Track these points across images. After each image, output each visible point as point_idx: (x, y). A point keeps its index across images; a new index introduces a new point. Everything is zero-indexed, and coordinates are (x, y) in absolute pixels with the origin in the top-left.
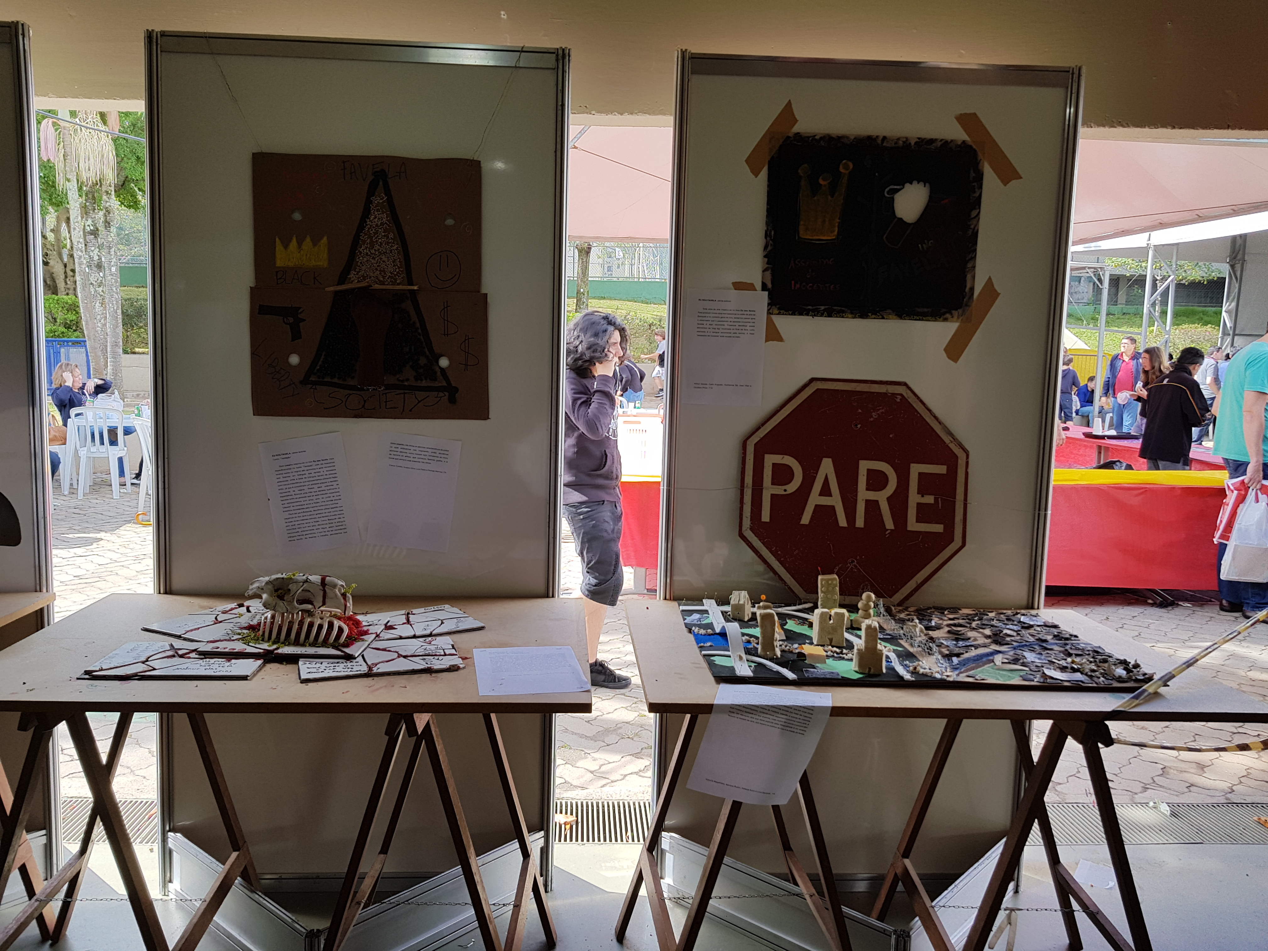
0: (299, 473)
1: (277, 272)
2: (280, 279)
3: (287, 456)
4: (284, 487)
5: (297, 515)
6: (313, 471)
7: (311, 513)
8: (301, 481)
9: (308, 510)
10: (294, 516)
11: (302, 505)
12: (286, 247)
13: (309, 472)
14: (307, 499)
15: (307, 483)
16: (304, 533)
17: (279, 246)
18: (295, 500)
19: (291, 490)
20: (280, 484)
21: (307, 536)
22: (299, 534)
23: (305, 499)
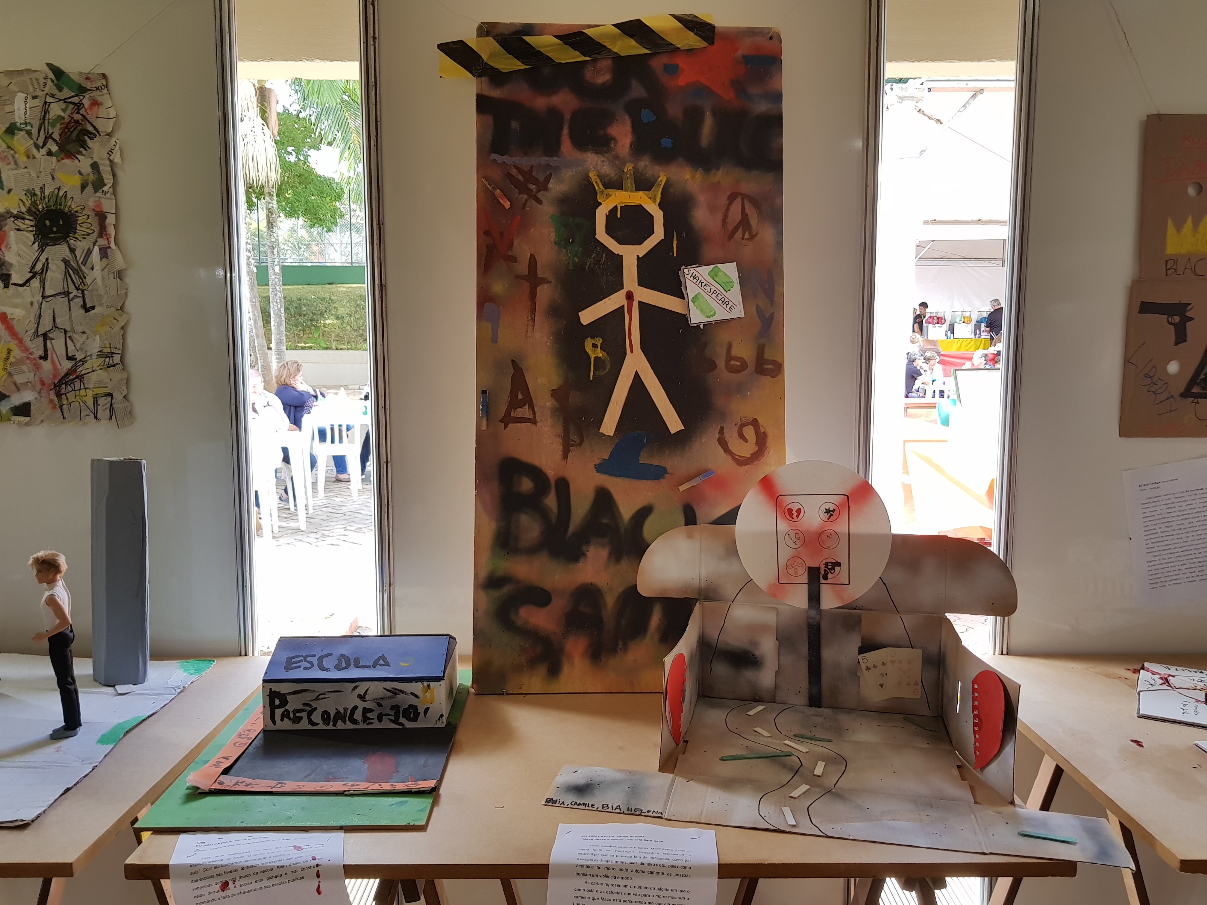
0: (1168, 506)
1: (1167, 261)
2: (1169, 269)
3: (1156, 486)
4: (1149, 523)
5: (1161, 557)
6: (1184, 504)
7: (1178, 554)
8: (1169, 515)
9: (1175, 551)
10: (1157, 558)
11: (1168, 545)
12: (1179, 228)
13: (1181, 504)
14: (1175, 537)
15: (1177, 518)
16: (1168, 579)
17: (1171, 229)
18: (1162, 539)
19: (1156, 527)
20: (1145, 520)
21: (1170, 583)
22: (1162, 580)
23: (1172, 537)
